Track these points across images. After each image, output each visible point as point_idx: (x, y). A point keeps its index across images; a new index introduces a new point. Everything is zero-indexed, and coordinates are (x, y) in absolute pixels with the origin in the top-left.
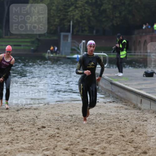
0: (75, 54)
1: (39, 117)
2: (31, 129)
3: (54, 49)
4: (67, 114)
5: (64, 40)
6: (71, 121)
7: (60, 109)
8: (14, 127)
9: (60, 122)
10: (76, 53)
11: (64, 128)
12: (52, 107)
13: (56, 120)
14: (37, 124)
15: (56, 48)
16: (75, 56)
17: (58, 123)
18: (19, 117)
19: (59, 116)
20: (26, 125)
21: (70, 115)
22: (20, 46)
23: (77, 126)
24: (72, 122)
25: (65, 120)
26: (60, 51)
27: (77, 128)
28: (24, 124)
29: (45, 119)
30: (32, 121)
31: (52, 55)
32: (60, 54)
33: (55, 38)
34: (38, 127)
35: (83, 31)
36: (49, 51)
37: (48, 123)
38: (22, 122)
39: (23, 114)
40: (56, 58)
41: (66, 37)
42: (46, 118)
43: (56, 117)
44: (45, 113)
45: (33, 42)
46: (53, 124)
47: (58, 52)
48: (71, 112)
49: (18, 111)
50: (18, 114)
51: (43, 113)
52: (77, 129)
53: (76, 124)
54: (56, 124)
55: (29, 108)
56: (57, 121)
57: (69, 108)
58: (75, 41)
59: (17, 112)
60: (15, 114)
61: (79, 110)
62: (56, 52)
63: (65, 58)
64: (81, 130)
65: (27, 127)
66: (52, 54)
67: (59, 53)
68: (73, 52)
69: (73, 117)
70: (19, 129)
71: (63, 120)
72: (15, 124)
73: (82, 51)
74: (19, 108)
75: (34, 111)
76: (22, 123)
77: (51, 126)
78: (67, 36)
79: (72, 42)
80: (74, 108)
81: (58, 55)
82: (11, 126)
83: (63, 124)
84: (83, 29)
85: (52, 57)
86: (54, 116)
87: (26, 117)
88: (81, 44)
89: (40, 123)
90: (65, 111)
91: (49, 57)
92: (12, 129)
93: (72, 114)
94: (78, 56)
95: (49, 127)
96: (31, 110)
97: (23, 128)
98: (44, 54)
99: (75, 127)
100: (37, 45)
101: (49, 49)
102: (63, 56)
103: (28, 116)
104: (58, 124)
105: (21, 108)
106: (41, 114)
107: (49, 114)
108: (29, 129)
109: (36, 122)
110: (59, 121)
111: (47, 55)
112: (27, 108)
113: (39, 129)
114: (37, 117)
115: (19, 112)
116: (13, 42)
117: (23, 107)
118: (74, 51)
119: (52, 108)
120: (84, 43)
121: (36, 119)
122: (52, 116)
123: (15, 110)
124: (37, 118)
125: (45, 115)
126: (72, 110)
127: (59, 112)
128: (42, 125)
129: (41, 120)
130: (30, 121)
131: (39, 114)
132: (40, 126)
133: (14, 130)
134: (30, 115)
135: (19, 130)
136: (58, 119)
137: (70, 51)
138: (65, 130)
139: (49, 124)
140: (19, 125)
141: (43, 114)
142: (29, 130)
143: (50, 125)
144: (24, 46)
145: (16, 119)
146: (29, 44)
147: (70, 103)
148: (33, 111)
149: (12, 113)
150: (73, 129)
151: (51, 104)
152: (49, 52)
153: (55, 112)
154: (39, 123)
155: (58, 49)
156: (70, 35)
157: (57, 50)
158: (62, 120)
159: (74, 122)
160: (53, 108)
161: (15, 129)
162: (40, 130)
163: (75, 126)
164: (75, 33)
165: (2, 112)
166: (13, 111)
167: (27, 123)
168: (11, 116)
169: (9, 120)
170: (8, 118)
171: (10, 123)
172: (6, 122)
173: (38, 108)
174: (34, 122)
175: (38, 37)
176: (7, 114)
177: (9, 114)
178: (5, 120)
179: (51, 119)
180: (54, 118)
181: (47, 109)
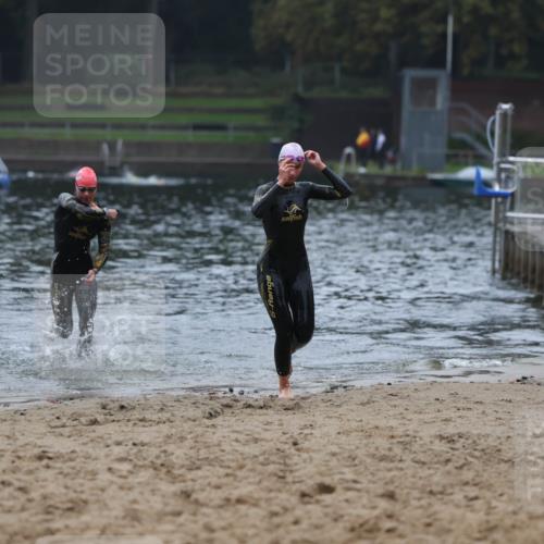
0: (466, 165)
1: (306, 445)
2: (272, 495)
3: (373, 140)
4: (427, 433)
5: (416, 101)
6: (448, 461)
7: (402, 410)
8: (197, 487)
9: (400, 465)
10: (470, 160)
11: (416, 494)
12: (365, 398)
13: (383, 459)
14: (297, 474)
15: (381, 139)
16: (468, 173)
17: (390, 470)
18: (219, 445)
19: (395, 441)
20: (246, 478)
21: (441, 438)
22: (221, 128)
23: (475, 485)
24: (450, 466)
25: (422, 457)
26: (397, 151)
27: (472, 495)
28: (240, 474)
29: (334, 454)
30: (274, 463)
31: (362, 170)
32: (399, 166)
33: (376, 92)
34: (304, 488)
35: (501, 62)
36: (349, 150)
37: (346, 470)
38: (232, 465)
39: (236, 431)
40: (379, 182)
41: (425, 88)
42: (334, 449)
43: (382, 443)
44: (333, 427)
45: (278, 113)
46: (370, 477)
47: (390, 154)
48: (446, 420)
49: (211, 416)
50: (212, 430)
51: (324, 425)
52: (476, 498)
53: (468, 475)
54: (380, 475)
55: (261, 403)
56: (383, 464)
57: (439, 406)
58: (465, 105)
59: (208, 422)
60: (199, 430)
61: (484, 412)
62: (380, 157)
63: (421, 181)
64: (494, 503)
65: (251, 488)
66: (364, 165)
67: (393, 162)
68: (456, 156)
69: (458, 445)
70: (217, 496)
71: (412, 456)
72: (200, 473)
73: (496, 150)
74: (217, 405)
75: (283, 417)
76: (229, 471)
77: (358, 486)
78: (431, 84)
79: (453, 111)
80: (459, 405)
81: (388, 170)
82: (184, 481)
83: (414, 476)
84: (504, 51)
85: (363, 176)
86: (371, 440)
87: (246, 443)
88: (492, 119)
89: (311, 469)
90: (421, 416)
91: (349, 176)
92: (186, 495)
93: (450, 430)
94: (478, 174)
95: (349, 489)
96: (270, 411)
97: (235, 494)
99: (466, 488)
100: (296, 125)
102: (414, 171)
103: (256, 440)
104: (390, 475)
105: (225, 402)
106: (316, 432)
107: (347, 433)
108: (263, 495)
109: (295, 468)
110: (392, 461)
111: (340, 170)
112: (251, 402)
113: (306, 499)
114: (295, 444)
115: (218, 420)
116: (190, 110)
117: (236, 401)
118: (461, 152)
119: (363, 404)
120: (504, 115)
121: (293, 450)
122: (365, 441)
123: (198, 413)
124: (298, 450)
125: (333, 433)
126: (452, 414)
127: (393, 423)
128: (319, 479)
129: (313, 455)
130: (267, 459)
131: (306, 431)
132: (308, 485)
133: (197, 502)
134: (267, 435)
135: (218, 502)
136: (391, 454)
137: (442, 150)
138: (423, 502)
139: (350, 476)
140: (219, 477)
141: (326, 429)
142: (263, 504)
143: (354, 477)
144: (236, 128)
145: (203, 453)
146: (260, 121)
147: (441, 383)
148: (277, 417)
149: (187, 426)
150: (458, 496)
151: (361, 388)
152: (349, 156)
153: (374, 423)
154: (307, 471)
155: (392, 142)
156: (443, 78)
157: (386, 145)
158: (408, 457)
159: (461, 467)
160: (368, 403)
161: (201, 496)
162: (312, 500)
163: (466, 484)
164: (466, 71)
165: (141, 420)
166: (189, 419)
167: (252, 470)
168: (182, 439)
169: (173, 458)
170: (170, 448)
171: (176, 472)
172: (162, 465)
173: (302, 404)
174: (285, 464)
175: (300, 90)
176: (165, 429)
177: (174, 431)
178: (158, 457)
179: (361, 453)
180: (372, 450)
181: (340, 410)
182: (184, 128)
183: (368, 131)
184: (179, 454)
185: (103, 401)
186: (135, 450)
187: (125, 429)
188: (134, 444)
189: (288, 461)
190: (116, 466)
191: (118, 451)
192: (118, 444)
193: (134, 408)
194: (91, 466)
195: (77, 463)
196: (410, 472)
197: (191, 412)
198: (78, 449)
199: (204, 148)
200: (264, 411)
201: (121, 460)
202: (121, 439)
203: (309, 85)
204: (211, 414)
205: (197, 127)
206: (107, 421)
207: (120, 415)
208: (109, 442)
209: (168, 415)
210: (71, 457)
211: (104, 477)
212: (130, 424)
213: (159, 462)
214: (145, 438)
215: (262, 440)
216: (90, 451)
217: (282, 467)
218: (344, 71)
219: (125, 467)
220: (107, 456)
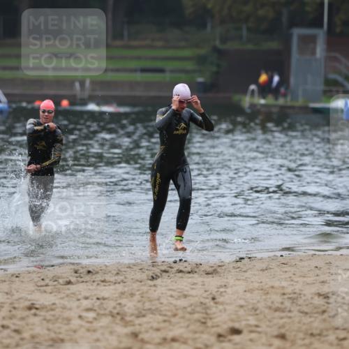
1: (221, 299)
2: (197, 335)
3: (271, 80)
4: (309, 291)
5: (302, 51)
6: (324, 312)
7: (290, 275)
8: (143, 330)
9: (289, 314)
11: (301, 335)
12: (264, 266)
13: (277, 310)
14: (215, 320)
15: (276, 79)
17: (282, 318)
18: (158, 299)
19: (286, 297)
20: (178, 323)
21: (319, 295)
22: (161, 71)
23: (344, 330)
24: (325, 316)
25: (305, 309)
26: (288, 87)
27: (342, 336)
28: (173, 320)
29: (242, 306)
30: (198, 312)
31: (262, 101)
32: (289, 98)
33: (273, 45)
34: (220, 330)
36: (253, 87)
37: (250, 318)
38: (169, 314)
39: (170, 290)
40: (275, 110)
41: (308, 41)
42: (242, 302)
43: (277, 299)
44: (241, 287)
45: (201, 60)
46: (268, 323)
47: (282, 90)
48: (323, 282)
49: (153, 278)
50: (153, 288)
51: (235, 285)
52: (345, 339)
54: (275, 321)
55: (189, 269)
56: (277, 314)
57: (317, 272)
58: (337, 55)
59: (151, 283)
60: (145, 288)
62: (276, 92)
63: (305, 110)
65: (181, 331)
66: (264, 98)
67: (285, 95)
68: (330, 91)
70: (157, 337)
71: (298, 308)
72: (144, 320)
74: (157, 271)
75: (205, 280)
76: (165, 318)
77: (259, 329)
78: (312, 40)
79: (328, 59)
80: (332, 271)
81: (281, 101)
82: (133, 325)
83: (299, 322)
85: (263, 106)
86: (269, 296)
87: (179, 298)
89: (224, 317)
91: (252, 106)
92: (135, 335)
93: (326, 289)
95: (252, 332)
96: (196, 275)
97: (170, 335)
98: (236, 97)
99: (337, 332)
100: (214, 69)
101: (256, 82)
102: (300, 102)
103: (185, 296)
104: (281, 322)
105: (163, 268)
106: (229, 290)
107: (251, 291)
108: (191, 335)
109: (211, 316)
110: (283, 311)
111: (246, 101)
112: (182, 268)
113: (222, 339)
114: (214, 299)
115: (158, 282)
116: (139, 58)
117: (171, 268)
118: (334, 89)
119: (263, 270)
121: (212, 303)
122: (264, 297)
123: (144, 276)
124: (216, 303)
125: (241, 291)
126: (327, 278)
127: (284, 284)
128: (231, 324)
129: (227, 307)
130: (193, 310)
131: (222, 290)
132: (223, 328)
133: (142, 341)
134: (193, 292)
135: (158, 340)
136: (283, 306)
137: (321, 87)
138: (306, 341)
139: (252, 321)
140: (159, 323)
141: (236, 288)
142: (190, 342)
143: (256, 323)
144: (172, 71)
145: (147, 305)
146: (189, 65)
148: (201, 279)
149: (135, 286)
150: (332, 338)
151: (261, 259)
152: (253, 91)
153: (270, 284)
154: (222, 320)
155: (284, 81)
156: (321, 34)
158: (295, 309)
160: (266, 269)
161: (146, 337)
162: (226, 340)
163: (338, 329)
164: (338, 29)
165: (103, 281)
166: (137, 281)
167: (183, 317)
168: (132, 295)
169: (126, 309)
170: (123, 301)
171: (128, 319)
172: (118, 314)
173: (219, 270)
174: (207, 313)
175: (217, 43)
176: (120, 288)
177: (126, 289)
178: (115, 308)
179: (261, 306)
180: (269, 304)
181: (247, 275)
182: (134, 71)
183: (267, 73)
184: (130, 306)
185: (76, 267)
186: (98, 302)
187: (91, 287)
188: (98, 299)
189: (209, 311)
190: (84, 314)
191: (86, 303)
192: (86, 298)
193: (97, 273)
194: (67, 314)
195: (57, 312)
196: (297, 319)
197: (139, 276)
198: (57, 302)
199: (148, 85)
200: (191, 275)
201: (88, 310)
202: (87, 295)
203: (224, 40)
204: (153, 277)
205: (144, 70)
206: (78, 282)
207: (88, 278)
208: (79, 297)
209: (122, 278)
210: (52, 308)
211: (76, 323)
212: (95, 284)
213: (115, 311)
214: (105, 294)
215: (190, 296)
216: (66, 303)
217: (205, 316)
218: (249, 29)
219: (91, 315)
220: (78, 307)
